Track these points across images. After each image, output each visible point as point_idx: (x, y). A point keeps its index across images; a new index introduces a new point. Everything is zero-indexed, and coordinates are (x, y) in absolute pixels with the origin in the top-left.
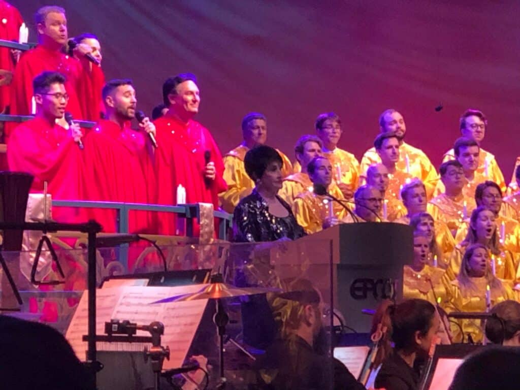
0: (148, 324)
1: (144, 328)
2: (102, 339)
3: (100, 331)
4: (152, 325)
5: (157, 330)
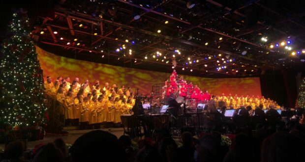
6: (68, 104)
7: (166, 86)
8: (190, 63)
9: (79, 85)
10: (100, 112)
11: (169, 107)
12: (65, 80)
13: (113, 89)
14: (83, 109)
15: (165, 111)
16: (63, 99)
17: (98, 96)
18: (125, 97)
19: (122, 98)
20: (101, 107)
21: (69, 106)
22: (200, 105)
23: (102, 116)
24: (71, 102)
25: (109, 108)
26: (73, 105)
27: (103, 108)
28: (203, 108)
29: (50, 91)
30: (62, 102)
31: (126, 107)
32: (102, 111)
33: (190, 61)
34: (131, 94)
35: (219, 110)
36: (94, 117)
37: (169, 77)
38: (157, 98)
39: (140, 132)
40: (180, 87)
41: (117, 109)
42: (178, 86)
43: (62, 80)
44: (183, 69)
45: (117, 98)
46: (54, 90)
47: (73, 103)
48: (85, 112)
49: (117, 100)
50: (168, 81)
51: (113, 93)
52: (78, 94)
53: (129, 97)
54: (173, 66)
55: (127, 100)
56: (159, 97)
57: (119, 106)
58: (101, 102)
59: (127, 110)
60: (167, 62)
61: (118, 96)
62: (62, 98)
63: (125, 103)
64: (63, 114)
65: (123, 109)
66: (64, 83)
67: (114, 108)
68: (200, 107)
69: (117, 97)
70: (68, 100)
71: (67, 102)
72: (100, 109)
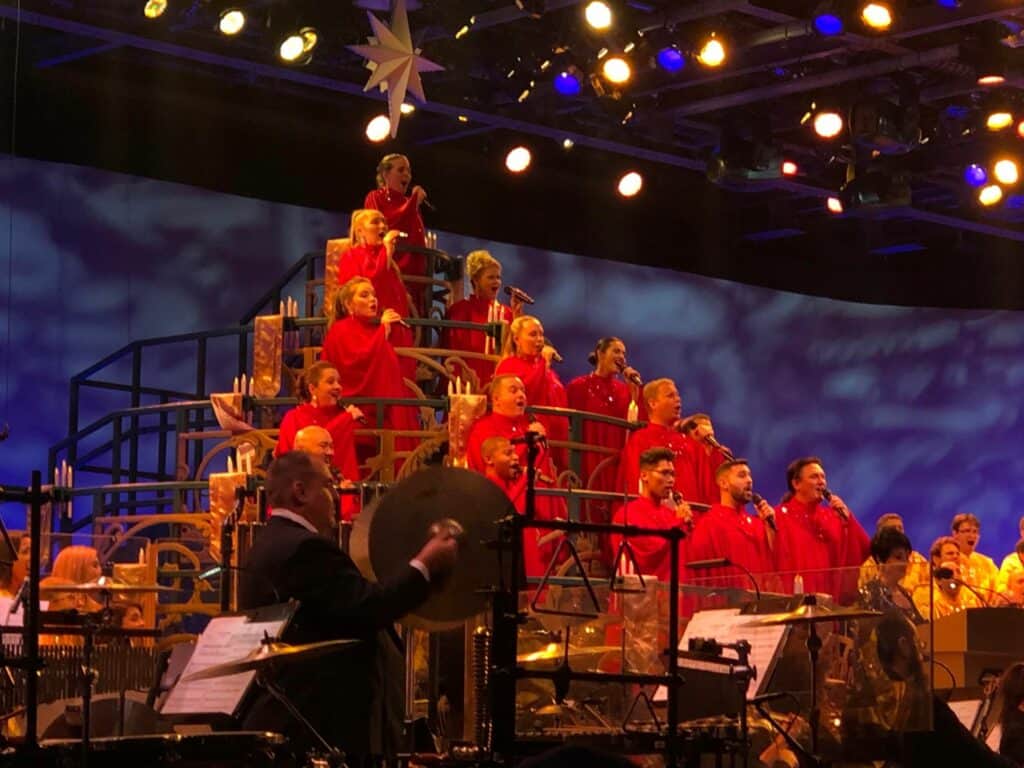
0: (734, 642)
1: (731, 646)
2: (685, 655)
3: (683, 646)
4: (739, 642)
5: (744, 649)
7: (266, 384)
8: (617, 71)
11: (286, 637)
15: (224, 696)
22: (714, 625)
28: (761, 658)
33: (614, 41)
35: (965, 712)
37: (314, 264)
40: (465, 398)
42: (437, 388)
44: (518, 160)
50: (291, 307)
54: (379, 105)
56: (157, 533)
60: (292, 49)
68: (708, 649)
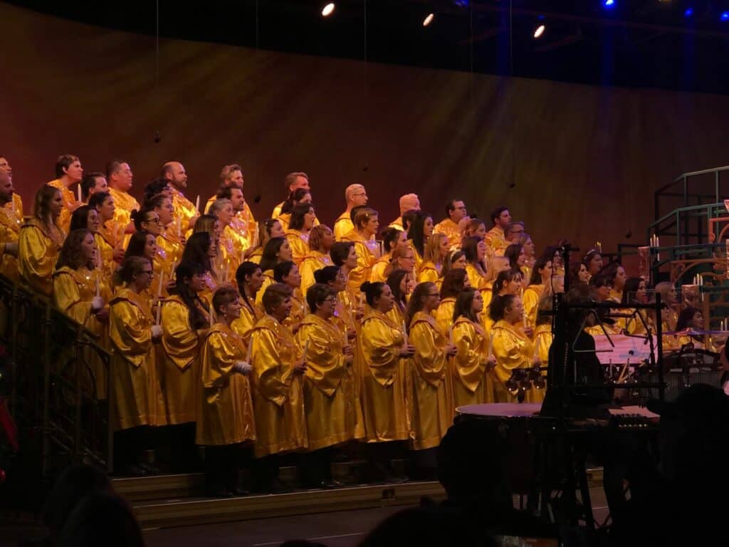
6: (127, 334)
9: (186, 212)
10: (325, 383)
12: (101, 180)
13: (397, 225)
14: (216, 364)
16: (96, 302)
17: (308, 279)
18: (473, 277)
19: (454, 285)
20: (331, 347)
21: (137, 350)
23: (340, 403)
24: (144, 323)
25: (378, 353)
26: (156, 340)
27: (340, 359)
29: (15, 253)
30: (92, 324)
31: (483, 345)
32: (337, 373)
34: (513, 255)
36: (280, 410)
38: (688, 278)
39: (590, 519)
41: (428, 362)
43: (87, 182)
45: (423, 290)
46: (36, 245)
47: (156, 329)
48: (224, 381)
49: (422, 300)
51: (398, 254)
52: (180, 271)
53: (502, 278)
55: (487, 298)
57: (441, 339)
58: (327, 316)
59: (490, 367)
61: (428, 274)
62: (85, 295)
63: (474, 319)
64: (101, 395)
65: (464, 362)
66: (99, 199)
67: (410, 355)
69: (424, 278)
70: (128, 313)
71: (119, 321)
72: (322, 359)
